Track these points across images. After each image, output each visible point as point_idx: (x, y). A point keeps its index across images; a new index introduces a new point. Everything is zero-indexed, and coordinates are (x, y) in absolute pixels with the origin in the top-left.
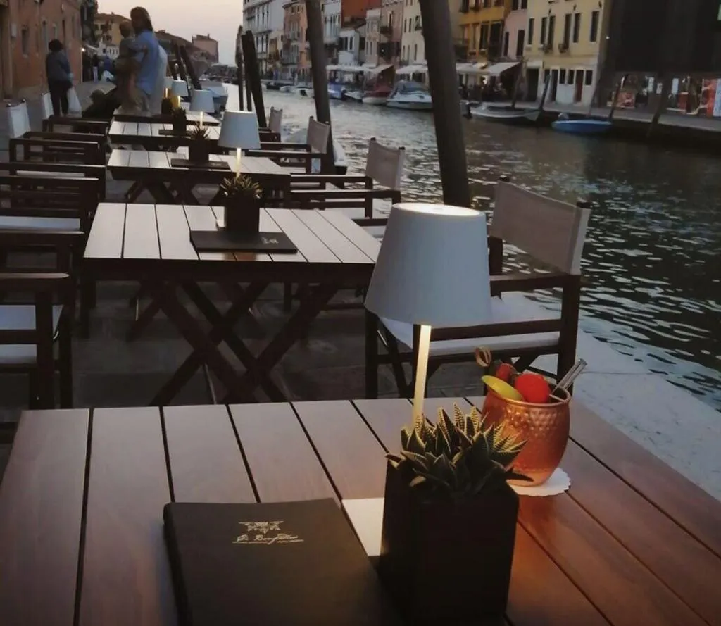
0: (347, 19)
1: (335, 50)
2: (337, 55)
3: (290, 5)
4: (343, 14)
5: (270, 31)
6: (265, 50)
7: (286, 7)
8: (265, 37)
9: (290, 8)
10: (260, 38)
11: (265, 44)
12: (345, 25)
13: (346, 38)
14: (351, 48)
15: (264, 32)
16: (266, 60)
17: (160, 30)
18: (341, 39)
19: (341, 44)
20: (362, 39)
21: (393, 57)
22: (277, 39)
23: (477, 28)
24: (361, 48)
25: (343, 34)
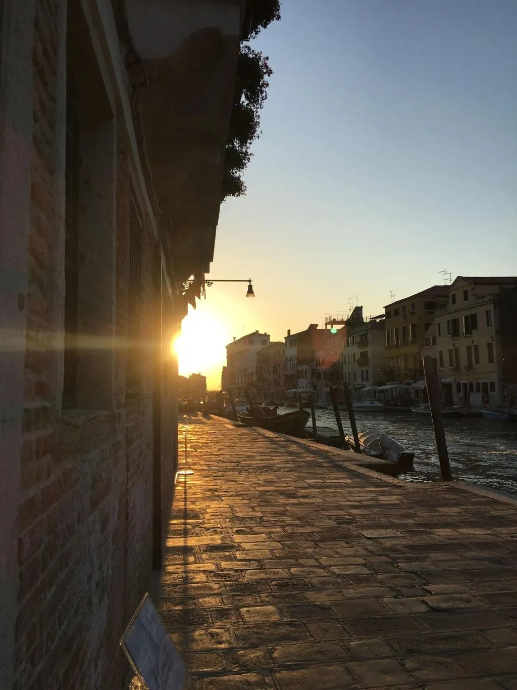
0: (301, 358)
1: (295, 378)
2: (297, 382)
3: (260, 352)
4: (298, 355)
5: (247, 369)
6: (244, 382)
7: (258, 353)
8: (243, 373)
9: (261, 354)
10: (240, 374)
11: (244, 378)
12: (300, 362)
13: (302, 370)
14: (306, 376)
15: (243, 370)
19: (299, 375)
20: (313, 370)
21: (338, 381)
22: (252, 374)
23: (399, 359)
24: (313, 376)
25: (300, 368)
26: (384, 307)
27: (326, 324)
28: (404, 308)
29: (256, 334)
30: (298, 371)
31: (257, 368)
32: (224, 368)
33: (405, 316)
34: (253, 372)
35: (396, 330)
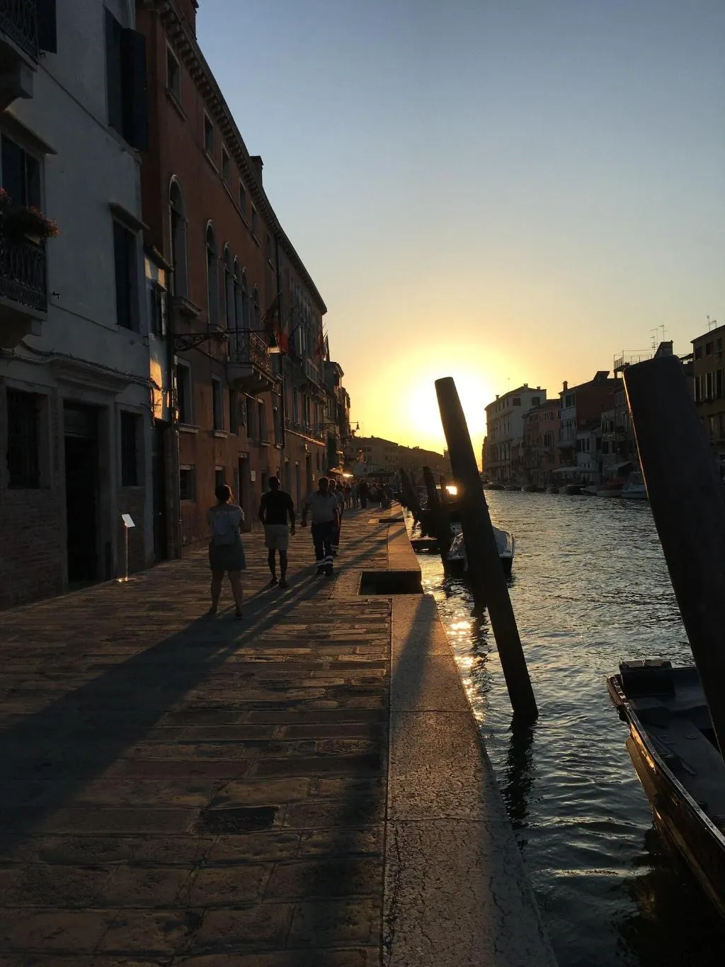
0: (583, 422)
1: (574, 451)
2: (576, 457)
3: (528, 415)
4: (578, 417)
5: (511, 440)
6: (507, 458)
7: (524, 417)
8: (507, 446)
9: (528, 418)
10: (503, 447)
11: (507, 452)
12: (581, 429)
13: (583, 440)
14: (588, 449)
15: (506, 441)
16: (509, 466)
17: (414, 446)
18: (578, 442)
19: (579, 446)
20: (599, 440)
21: (630, 454)
22: (518, 446)
23: (712, 419)
24: (598, 448)
25: (579, 437)
26: (691, 342)
27: (616, 371)
28: (719, 341)
29: (524, 389)
30: (578, 441)
31: (524, 437)
32: (486, 439)
33: (720, 353)
34: (519, 443)
35: (708, 375)
